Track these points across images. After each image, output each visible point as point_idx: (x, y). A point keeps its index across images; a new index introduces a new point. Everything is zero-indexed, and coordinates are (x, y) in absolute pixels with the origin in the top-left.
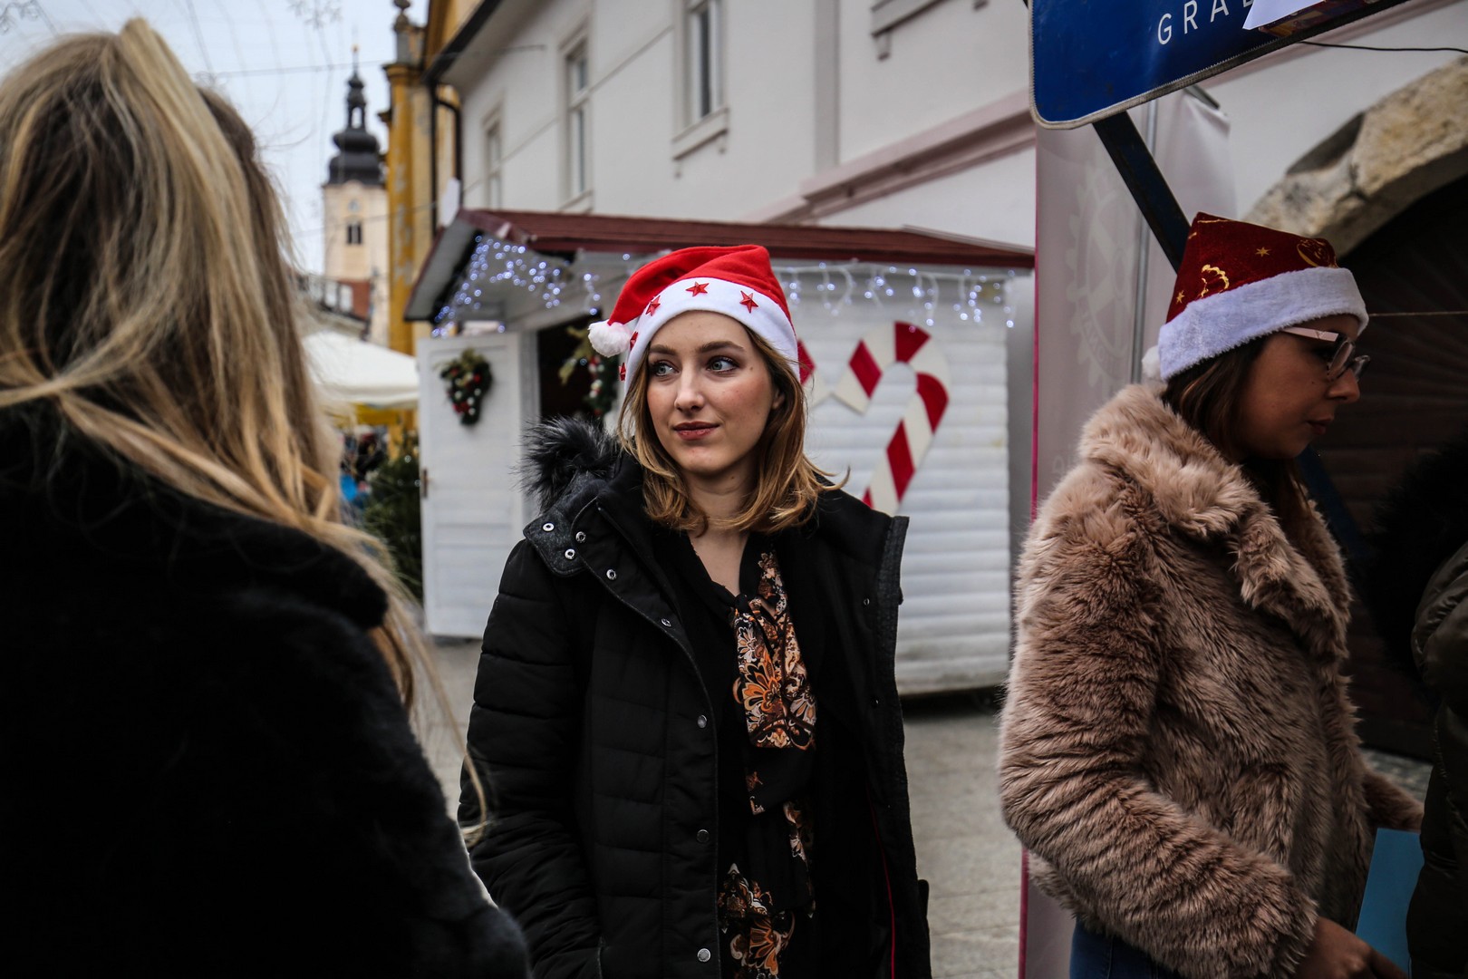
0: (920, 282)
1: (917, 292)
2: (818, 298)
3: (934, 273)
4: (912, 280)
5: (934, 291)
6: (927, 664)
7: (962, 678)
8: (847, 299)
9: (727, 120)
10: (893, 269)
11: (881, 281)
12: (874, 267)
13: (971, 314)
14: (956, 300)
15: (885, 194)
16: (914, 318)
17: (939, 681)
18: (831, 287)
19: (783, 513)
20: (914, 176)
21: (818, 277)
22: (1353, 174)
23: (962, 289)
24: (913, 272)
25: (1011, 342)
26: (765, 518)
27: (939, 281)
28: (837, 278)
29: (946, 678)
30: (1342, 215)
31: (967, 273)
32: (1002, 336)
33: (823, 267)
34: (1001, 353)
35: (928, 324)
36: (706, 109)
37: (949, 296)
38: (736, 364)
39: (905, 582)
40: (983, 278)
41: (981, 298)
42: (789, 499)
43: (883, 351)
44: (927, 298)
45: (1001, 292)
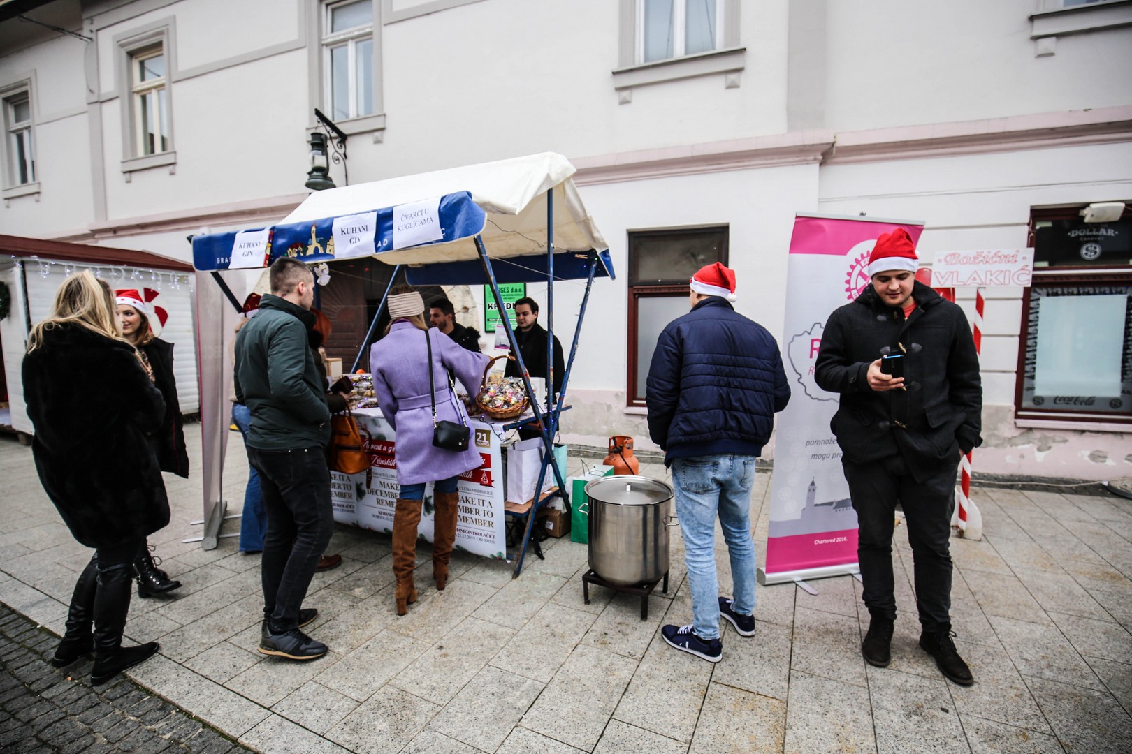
1: (153, 278)
3: (160, 272)
4: (151, 274)
5: (160, 278)
8: (122, 279)
9: (39, 187)
10: (142, 269)
11: (137, 273)
12: (134, 268)
13: (175, 286)
14: (170, 281)
15: (132, 235)
16: (152, 287)
18: (115, 274)
19: (145, 342)
20: (145, 231)
23: (171, 278)
24: (150, 271)
25: (191, 297)
26: (141, 342)
27: (162, 275)
28: (118, 271)
31: (173, 273)
32: (189, 294)
33: (111, 266)
34: (189, 301)
35: (158, 289)
36: (24, 179)
37: (166, 280)
38: (132, 314)
39: (174, 356)
40: (180, 275)
41: (179, 280)
42: (146, 339)
44: (158, 280)
45: (187, 280)
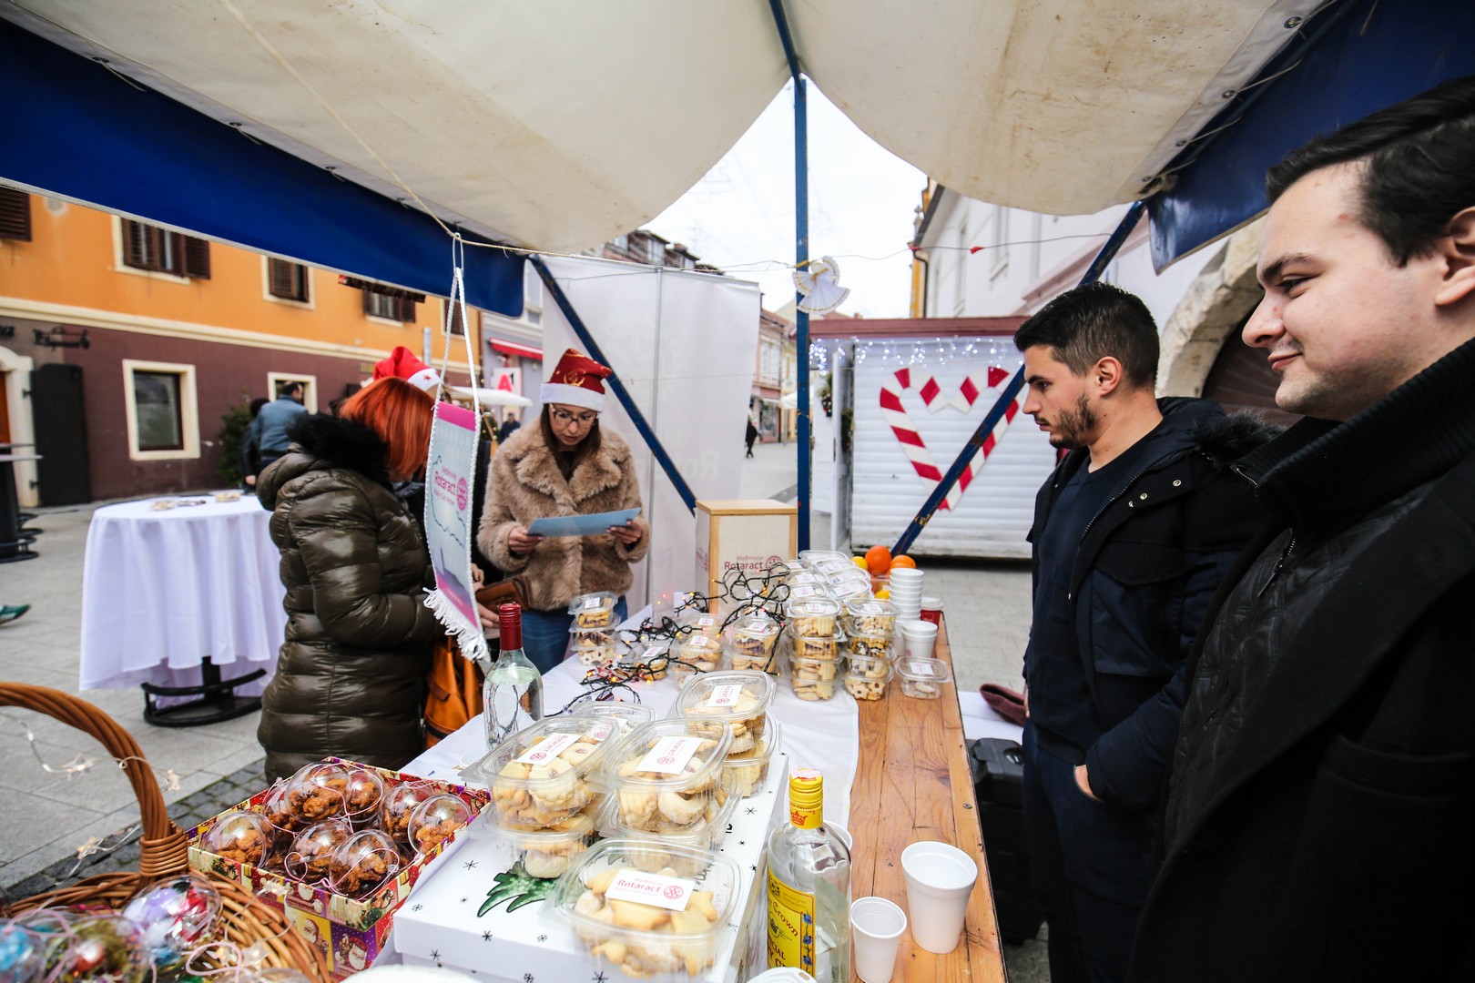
0: (995, 346)
1: (993, 351)
2: (937, 355)
4: (991, 345)
6: (999, 543)
7: (1019, 552)
8: (952, 356)
10: (979, 340)
11: (971, 347)
12: (968, 339)
17: (1004, 553)
18: (942, 350)
21: (936, 345)
22: (1223, 275)
24: (991, 340)
28: (945, 345)
29: (1009, 551)
30: (1219, 299)
33: (938, 340)
43: (980, 382)
44: (999, 354)
